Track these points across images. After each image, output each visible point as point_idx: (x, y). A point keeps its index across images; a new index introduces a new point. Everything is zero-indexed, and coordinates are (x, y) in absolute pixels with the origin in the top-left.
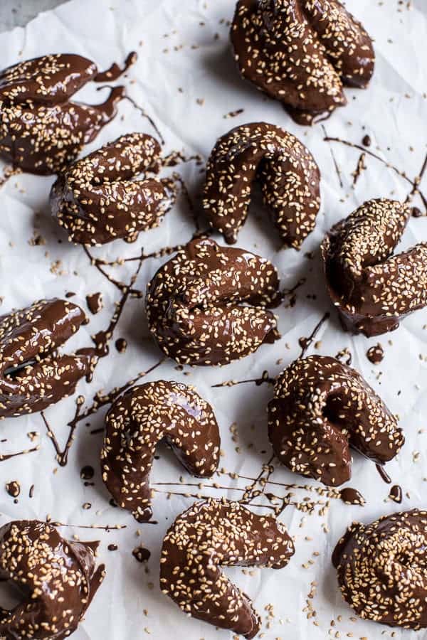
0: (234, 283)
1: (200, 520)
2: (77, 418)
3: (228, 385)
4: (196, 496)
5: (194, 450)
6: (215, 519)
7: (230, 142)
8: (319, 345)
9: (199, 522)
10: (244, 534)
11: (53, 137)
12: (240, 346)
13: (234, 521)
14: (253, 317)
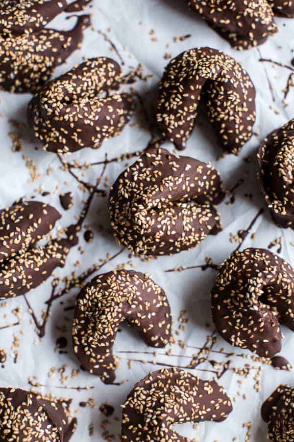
0: (184, 188)
1: (154, 387)
2: (53, 297)
3: (178, 270)
4: (152, 363)
5: (150, 329)
6: (167, 386)
7: (179, 65)
8: (254, 236)
9: (153, 390)
10: (191, 399)
11: (29, 61)
12: (189, 240)
13: (182, 388)
14: (200, 216)
